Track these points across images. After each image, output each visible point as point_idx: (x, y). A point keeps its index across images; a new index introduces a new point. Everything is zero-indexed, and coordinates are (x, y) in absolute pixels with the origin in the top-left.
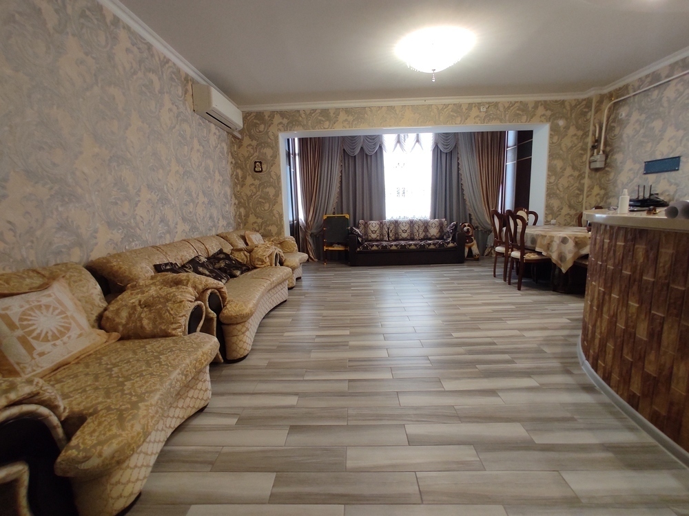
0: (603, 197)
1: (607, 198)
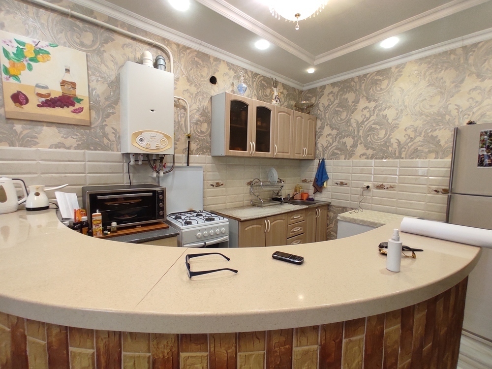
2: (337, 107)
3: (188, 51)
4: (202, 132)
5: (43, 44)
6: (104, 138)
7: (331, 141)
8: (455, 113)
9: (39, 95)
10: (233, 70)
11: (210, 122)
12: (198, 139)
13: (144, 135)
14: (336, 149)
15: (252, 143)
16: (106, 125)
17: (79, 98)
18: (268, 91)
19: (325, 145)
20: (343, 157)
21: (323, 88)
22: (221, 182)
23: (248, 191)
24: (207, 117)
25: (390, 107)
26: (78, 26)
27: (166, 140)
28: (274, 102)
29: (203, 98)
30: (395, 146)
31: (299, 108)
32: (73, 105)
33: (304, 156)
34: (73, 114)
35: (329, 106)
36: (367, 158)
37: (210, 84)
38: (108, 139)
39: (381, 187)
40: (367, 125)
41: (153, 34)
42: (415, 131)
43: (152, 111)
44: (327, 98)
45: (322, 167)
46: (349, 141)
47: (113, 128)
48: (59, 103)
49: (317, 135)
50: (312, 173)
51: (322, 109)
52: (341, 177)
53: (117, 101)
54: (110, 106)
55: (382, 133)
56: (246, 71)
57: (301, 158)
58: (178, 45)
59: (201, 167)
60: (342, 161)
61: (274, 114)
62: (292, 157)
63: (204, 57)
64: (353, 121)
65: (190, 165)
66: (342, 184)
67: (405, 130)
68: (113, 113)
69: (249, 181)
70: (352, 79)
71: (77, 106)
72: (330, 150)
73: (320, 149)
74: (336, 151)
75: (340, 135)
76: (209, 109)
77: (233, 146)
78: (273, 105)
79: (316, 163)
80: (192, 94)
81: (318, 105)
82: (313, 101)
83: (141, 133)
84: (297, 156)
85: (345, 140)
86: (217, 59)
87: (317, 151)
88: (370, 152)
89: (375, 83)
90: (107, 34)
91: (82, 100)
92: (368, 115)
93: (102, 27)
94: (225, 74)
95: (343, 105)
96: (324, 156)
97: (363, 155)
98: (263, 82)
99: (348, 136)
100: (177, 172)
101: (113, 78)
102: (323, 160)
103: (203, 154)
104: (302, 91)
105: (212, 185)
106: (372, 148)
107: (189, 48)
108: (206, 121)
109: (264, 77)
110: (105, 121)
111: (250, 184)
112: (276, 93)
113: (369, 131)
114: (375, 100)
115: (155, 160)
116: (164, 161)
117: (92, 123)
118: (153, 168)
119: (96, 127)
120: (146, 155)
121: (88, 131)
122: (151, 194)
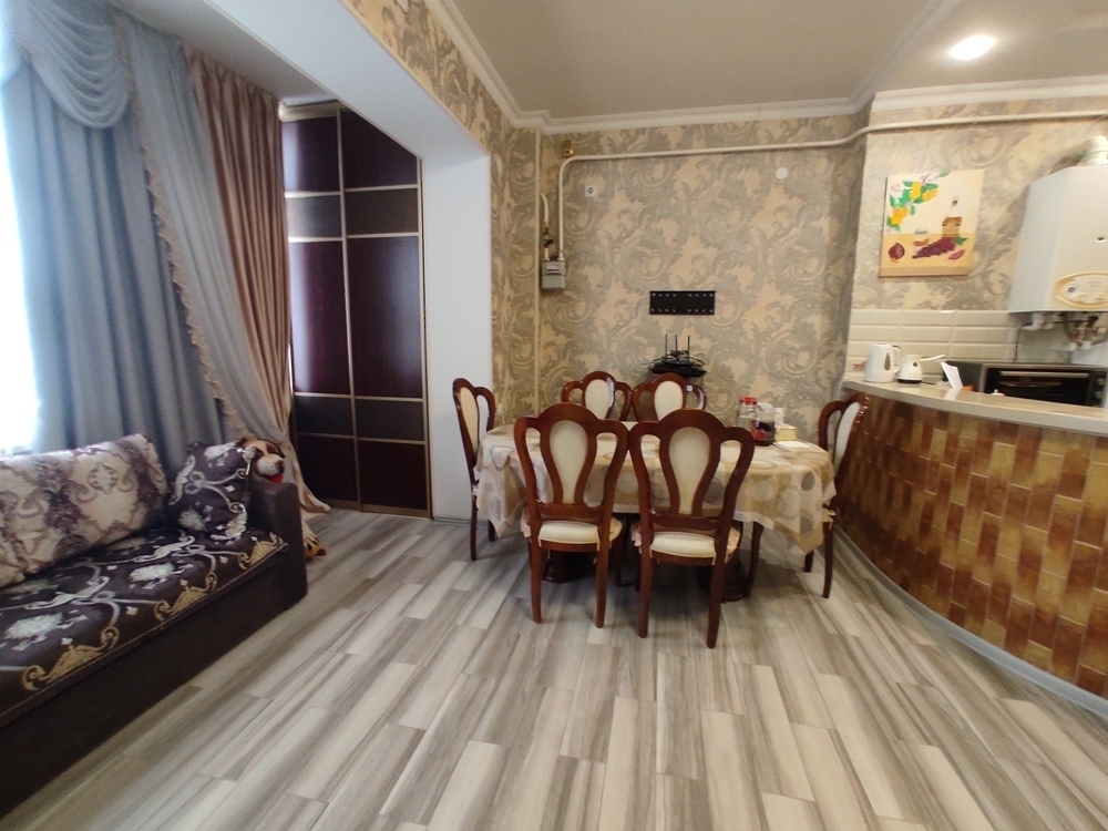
0: (565, 351)
1: (575, 353)
5: (932, 178)
6: (986, 291)
9: (917, 244)
13: (1077, 282)
16: (992, 271)
17: (963, 237)
26: (978, 135)
32: (952, 248)
34: (952, 261)
38: (991, 292)
43: (1101, 239)
47: (1002, 275)
48: (936, 249)
53: (1015, 231)
54: (1001, 241)
68: (1007, 250)
71: (958, 248)
83: (1071, 279)
90: (1020, 128)
91: (964, 240)
110: (992, 264)
115: (1079, 323)
116: (1097, 323)
117: (972, 270)
118: (1073, 336)
119: (976, 275)
120: (1063, 314)
121: (963, 283)
122: (1085, 375)
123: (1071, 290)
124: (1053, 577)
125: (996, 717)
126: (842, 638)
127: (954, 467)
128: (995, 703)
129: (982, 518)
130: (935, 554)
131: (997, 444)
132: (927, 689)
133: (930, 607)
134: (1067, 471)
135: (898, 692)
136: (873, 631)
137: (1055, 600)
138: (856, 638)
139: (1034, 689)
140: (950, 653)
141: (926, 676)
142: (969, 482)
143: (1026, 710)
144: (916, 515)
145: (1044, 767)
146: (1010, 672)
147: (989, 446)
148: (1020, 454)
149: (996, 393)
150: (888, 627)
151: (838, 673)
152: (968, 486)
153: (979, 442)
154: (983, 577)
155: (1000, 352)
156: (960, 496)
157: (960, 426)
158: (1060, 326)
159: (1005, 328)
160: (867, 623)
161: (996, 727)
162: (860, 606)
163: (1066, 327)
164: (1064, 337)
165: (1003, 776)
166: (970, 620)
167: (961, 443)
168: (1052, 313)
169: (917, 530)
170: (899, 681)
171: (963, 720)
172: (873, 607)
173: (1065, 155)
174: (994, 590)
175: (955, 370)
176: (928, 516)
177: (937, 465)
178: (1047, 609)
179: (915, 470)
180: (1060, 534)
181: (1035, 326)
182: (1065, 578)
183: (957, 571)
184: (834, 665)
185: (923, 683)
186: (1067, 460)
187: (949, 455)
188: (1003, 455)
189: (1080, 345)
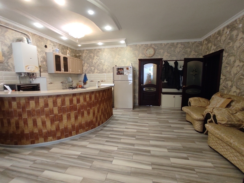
2: (88, 57)
3: (36, 36)
4: (44, 65)
6: (9, 67)
7: (87, 68)
8: (115, 62)
10: (52, 43)
11: (46, 61)
12: (43, 67)
13: (29, 67)
14: (89, 70)
15: (63, 69)
16: (9, 62)
18: (65, 50)
19: (86, 69)
20: (91, 73)
21: (84, 50)
22: (52, 82)
23: (61, 85)
24: (45, 59)
25: (102, 59)
27: (36, 68)
28: (68, 55)
29: (43, 53)
30: (105, 70)
31: (76, 57)
33: (79, 73)
35: (86, 57)
36: (98, 73)
37: (45, 48)
38: (10, 67)
39: (102, 81)
40: (97, 64)
41: (22, 29)
42: (108, 66)
43: (31, 59)
44: (85, 54)
45: (85, 76)
46: (93, 68)
47: (11, 63)
49: (83, 66)
50: (82, 78)
51: (84, 57)
52: (92, 79)
53: (11, 53)
54: (9, 55)
55: (101, 66)
56: (57, 43)
57: (78, 73)
58: (32, 33)
59: (45, 77)
60: (91, 74)
61: (69, 59)
62: (75, 73)
63: (42, 38)
64: (93, 62)
65: (41, 76)
66: (92, 81)
67: (106, 66)
68: (11, 58)
69: (61, 82)
70: (92, 49)
72: (88, 71)
73: (84, 70)
74: (89, 71)
75: (90, 66)
76: (46, 57)
77: (57, 70)
78: (68, 56)
79: (83, 75)
80: (39, 51)
81: (82, 56)
82: (80, 54)
84: (77, 73)
85: (92, 68)
86: (46, 39)
87: (83, 71)
88: (99, 71)
89: (98, 52)
90: (6, 29)
92: (97, 61)
93: (4, 27)
94: (50, 44)
95: (90, 57)
96: (86, 72)
97: (97, 72)
98: (63, 47)
99: (92, 67)
100: (37, 79)
101: (10, 45)
102: (86, 74)
103: (45, 72)
104: (76, 50)
105: (49, 83)
106: (99, 70)
107: (36, 35)
108: (45, 61)
109: (63, 45)
110: (8, 60)
111: (62, 83)
112: (68, 52)
113: (98, 65)
114: (99, 57)
115: (31, 75)
116: (34, 75)
117: (4, 61)
118: (31, 78)
119: (5, 63)
120: (28, 73)
121: (2, 64)
122: (36, 85)
123: (28, 68)
124: (48, 123)
125: (50, 155)
126: (7, 169)
127: (21, 110)
128: (48, 153)
129: (32, 118)
130: (23, 132)
131: (30, 102)
132: (36, 162)
133: (25, 145)
134: (45, 103)
135: (31, 168)
136: (15, 160)
137: (50, 128)
138: (11, 166)
139: (53, 145)
140: (35, 151)
141: (34, 160)
142: (26, 112)
143: (54, 150)
144: (13, 125)
145: (61, 156)
146: (47, 146)
147: (29, 103)
148: (36, 103)
149: (21, 91)
150: (18, 157)
151: (13, 178)
152: (27, 113)
153: (26, 102)
154: (36, 131)
155: (17, 82)
156: (25, 116)
157: (20, 100)
158: (28, 75)
159: (16, 76)
160: (11, 160)
161: (51, 157)
162: (6, 157)
163: (29, 76)
164: (29, 78)
165: (58, 163)
166: (36, 141)
167: (21, 104)
168: (26, 73)
169: (15, 129)
170: (29, 166)
171: (46, 161)
172: (10, 155)
173: (18, 39)
174: (39, 132)
175: (8, 86)
176: (17, 124)
177: (16, 111)
178: (49, 130)
179: (9, 114)
180: (47, 115)
181: (23, 76)
182: (50, 123)
183: (30, 133)
184: (10, 177)
185: (34, 161)
186: (44, 101)
187: (19, 107)
188: (32, 104)
189: (32, 79)
